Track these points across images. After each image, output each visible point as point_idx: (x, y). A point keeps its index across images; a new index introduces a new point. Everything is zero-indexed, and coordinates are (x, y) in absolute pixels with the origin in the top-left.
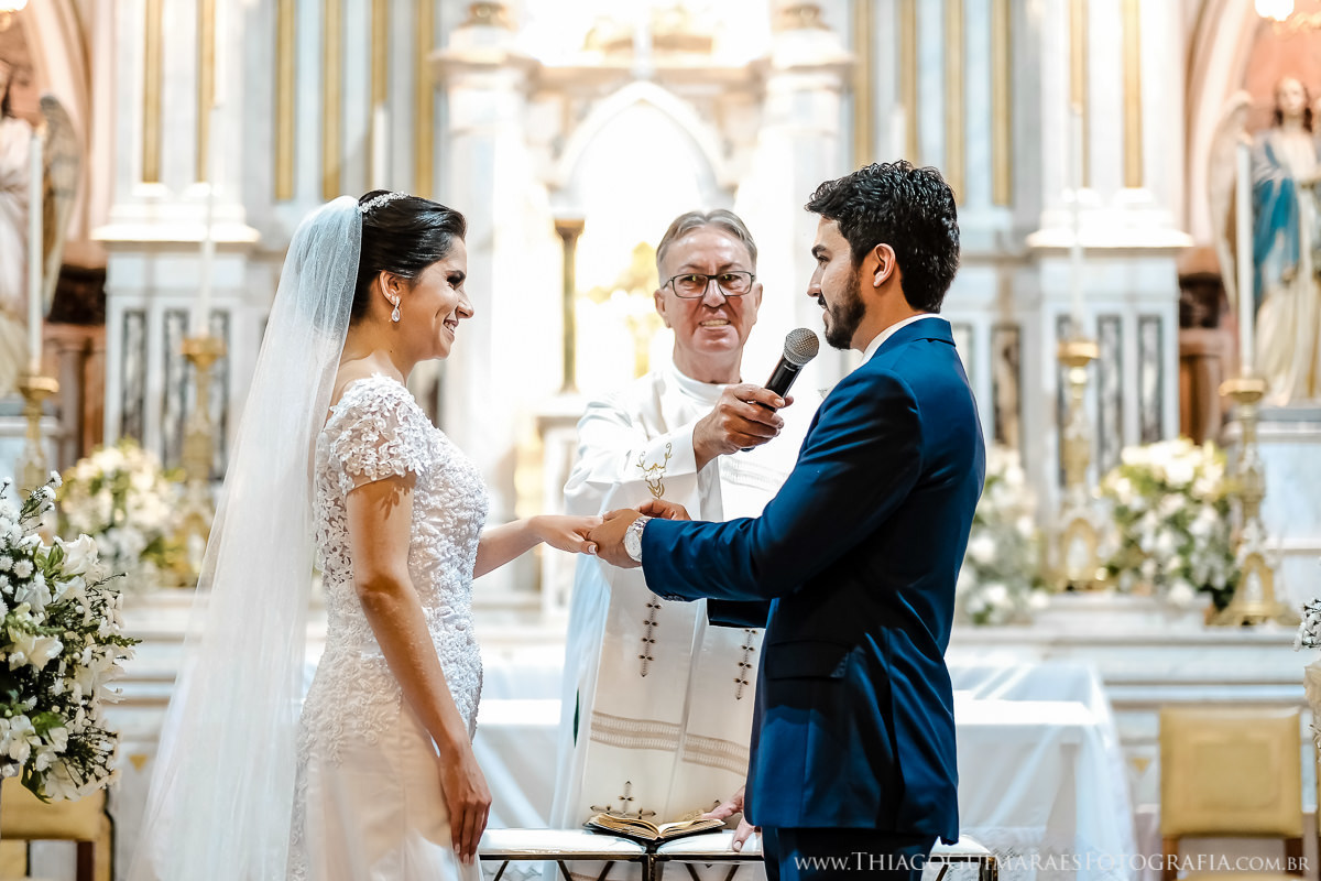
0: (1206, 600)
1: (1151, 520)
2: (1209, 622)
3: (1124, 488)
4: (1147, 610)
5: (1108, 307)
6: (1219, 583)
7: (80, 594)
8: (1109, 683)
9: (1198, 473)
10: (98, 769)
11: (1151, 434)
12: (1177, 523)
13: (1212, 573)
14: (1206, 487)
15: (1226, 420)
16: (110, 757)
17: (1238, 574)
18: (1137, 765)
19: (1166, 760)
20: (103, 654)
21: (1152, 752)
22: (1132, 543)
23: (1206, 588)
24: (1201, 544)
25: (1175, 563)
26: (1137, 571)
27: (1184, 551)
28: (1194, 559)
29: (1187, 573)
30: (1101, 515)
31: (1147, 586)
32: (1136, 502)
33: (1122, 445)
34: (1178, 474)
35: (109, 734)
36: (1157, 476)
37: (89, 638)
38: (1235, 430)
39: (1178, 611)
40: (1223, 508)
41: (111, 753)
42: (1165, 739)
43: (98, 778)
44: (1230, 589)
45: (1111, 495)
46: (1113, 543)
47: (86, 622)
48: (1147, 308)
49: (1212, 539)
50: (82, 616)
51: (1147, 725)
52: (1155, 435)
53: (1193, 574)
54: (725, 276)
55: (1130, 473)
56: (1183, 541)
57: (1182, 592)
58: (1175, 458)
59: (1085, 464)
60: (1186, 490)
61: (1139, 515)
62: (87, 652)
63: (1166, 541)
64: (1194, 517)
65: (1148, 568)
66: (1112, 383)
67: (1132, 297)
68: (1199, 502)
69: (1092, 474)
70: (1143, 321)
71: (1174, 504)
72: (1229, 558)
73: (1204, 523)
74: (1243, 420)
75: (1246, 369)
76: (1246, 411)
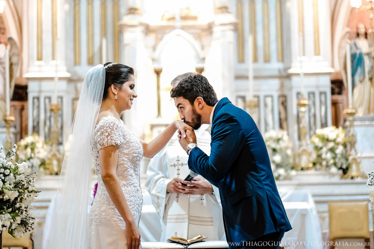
0: (341, 172)
1: (324, 150)
2: (342, 178)
3: (317, 141)
4: (324, 175)
5: (311, 90)
6: (344, 167)
7: (23, 179)
8: (314, 196)
9: (338, 136)
10: (30, 228)
11: (324, 125)
12: (332, 150)
13: (342, 164)
14: (340, 139)
15: (345, 121)
16: (33, 225)
17: (349, 164)
18: (322, 219)
19: (330, 217)
20: (30, 196)
21: (326, 215)
22: (319, 156)
23: (341, 168)
24: (339, 156)
25: (332, 162)
26: (321, 164)
27: (334, 158)
28: (337, 160)
29: (335, 164)
30: (310, 148)
31: (324, 168)
32: (320, 144)
33: (316, 128)
34: (332, 136)
35: (32, 218)
36: (326, 137)
37: (26, 191)
38: (348, 123)
39: (333, 175)
40: (345, 146)
41: (33, 223)
42: (330, 211)
43: (30, 230)
44: (347, 169)
45: (313, 143)
46: (314, 156)
47: (25, 187)
48: (322, 90)
49: (342, 155)
50: (24, 185)
51: (325, 207)
52: (325, 126)
53: (337, 164)
55: (318, 136)
56: (334, 155)
57: (334, 170)
58: (331, 132)
59: (306, 134)
60: (334, 141)
61: (321, 148)
62: (26, 195)
63: (329, 155)
64: (337, 149)
65: (324, 163)
66: (313, 111)
67: (318, 87)
68: (338, 144)
69: (308, 137)
70: (321, 93)
71: (331, 145)
72: (347, 160)
73: (340, 150)
74: (350, 121)
75: (350, 106)
76: (351, 118)
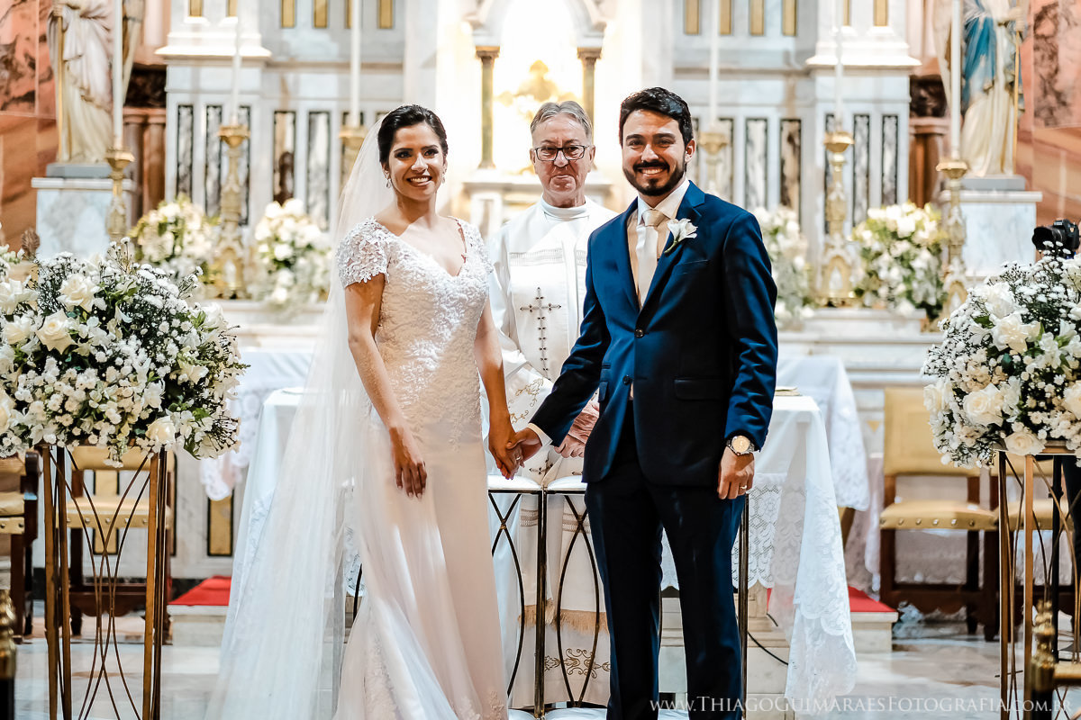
0: (923, 313)
1: (886, 258)
2: (925, 328)
3: (869, 238)
4: (882, 320)
5: (862, 108)
6: (932, 301)
7: (217, 340)
8: (849, 370)
9: (919, 226)
10: (228, 440)
11: (889, 198)
12: (903, 260)
13: (927, 295)
14: (923, 236)
15: (943, 188)
16: (234, 433)
17: (945, 293)
18: (870, 424)
19: (888, 423)
20: (231, 375)
21: (880, 416)
22: (872, 274)
23: (924, 305)
24: (920, 275)
25: (902, 288)
26: (875, 293)
27: (907, 280)
28: (915, 285)
29: (909, 295)
30: (852, 254)
31: (882, 304)
32: (876, 247)
33: (868, 207)
34: (905, 227)
35: (233, 420)
36: (891, 228)
37: (221, 364)
38: (946, 195)
39: (903, 320)
40: (936, 250)
41: (235, 431)
42: (888, 409)
43: (229, 446)
44: (939, 306)
45: (858, 239)
46: (860, 273)
47: (219, 356)
48: (888, 109)
49: (927, 272)
50: (218, 352)
51: (876, 399)
52: (892, 200)
53: (913, 296)
54: (569, 148)
55: (872, 226)
56: (907, 273)
57: (906, 308)
58: (904, 216)
59: (842, 218)
60: (909, 239)
61: (879, 254)
62: (222, 374)
63: (896, 273)
64: (915, 256)
65: (883, 291)
66: (863, 160)
67: (878, 101)
68: (918, 246)
69: (848, 225)
70: (885, 117)
71: (902, 247)
72: (939, 285)
73: (923, 260)
74: (951, 189)
75: (955, 154)
76: (953, 183)
